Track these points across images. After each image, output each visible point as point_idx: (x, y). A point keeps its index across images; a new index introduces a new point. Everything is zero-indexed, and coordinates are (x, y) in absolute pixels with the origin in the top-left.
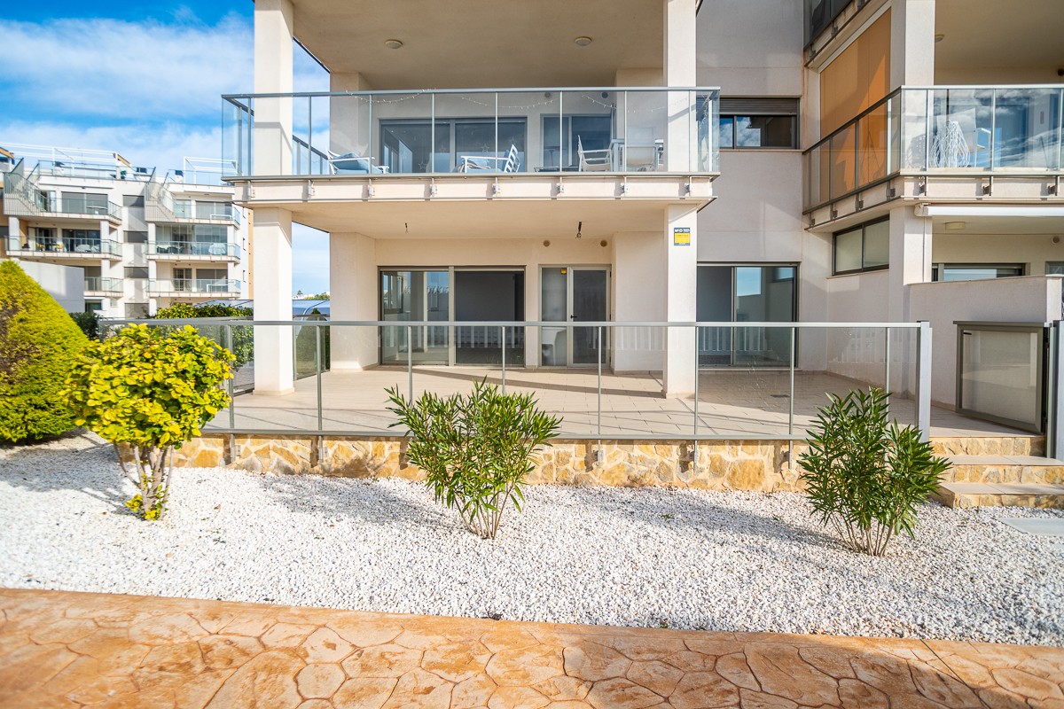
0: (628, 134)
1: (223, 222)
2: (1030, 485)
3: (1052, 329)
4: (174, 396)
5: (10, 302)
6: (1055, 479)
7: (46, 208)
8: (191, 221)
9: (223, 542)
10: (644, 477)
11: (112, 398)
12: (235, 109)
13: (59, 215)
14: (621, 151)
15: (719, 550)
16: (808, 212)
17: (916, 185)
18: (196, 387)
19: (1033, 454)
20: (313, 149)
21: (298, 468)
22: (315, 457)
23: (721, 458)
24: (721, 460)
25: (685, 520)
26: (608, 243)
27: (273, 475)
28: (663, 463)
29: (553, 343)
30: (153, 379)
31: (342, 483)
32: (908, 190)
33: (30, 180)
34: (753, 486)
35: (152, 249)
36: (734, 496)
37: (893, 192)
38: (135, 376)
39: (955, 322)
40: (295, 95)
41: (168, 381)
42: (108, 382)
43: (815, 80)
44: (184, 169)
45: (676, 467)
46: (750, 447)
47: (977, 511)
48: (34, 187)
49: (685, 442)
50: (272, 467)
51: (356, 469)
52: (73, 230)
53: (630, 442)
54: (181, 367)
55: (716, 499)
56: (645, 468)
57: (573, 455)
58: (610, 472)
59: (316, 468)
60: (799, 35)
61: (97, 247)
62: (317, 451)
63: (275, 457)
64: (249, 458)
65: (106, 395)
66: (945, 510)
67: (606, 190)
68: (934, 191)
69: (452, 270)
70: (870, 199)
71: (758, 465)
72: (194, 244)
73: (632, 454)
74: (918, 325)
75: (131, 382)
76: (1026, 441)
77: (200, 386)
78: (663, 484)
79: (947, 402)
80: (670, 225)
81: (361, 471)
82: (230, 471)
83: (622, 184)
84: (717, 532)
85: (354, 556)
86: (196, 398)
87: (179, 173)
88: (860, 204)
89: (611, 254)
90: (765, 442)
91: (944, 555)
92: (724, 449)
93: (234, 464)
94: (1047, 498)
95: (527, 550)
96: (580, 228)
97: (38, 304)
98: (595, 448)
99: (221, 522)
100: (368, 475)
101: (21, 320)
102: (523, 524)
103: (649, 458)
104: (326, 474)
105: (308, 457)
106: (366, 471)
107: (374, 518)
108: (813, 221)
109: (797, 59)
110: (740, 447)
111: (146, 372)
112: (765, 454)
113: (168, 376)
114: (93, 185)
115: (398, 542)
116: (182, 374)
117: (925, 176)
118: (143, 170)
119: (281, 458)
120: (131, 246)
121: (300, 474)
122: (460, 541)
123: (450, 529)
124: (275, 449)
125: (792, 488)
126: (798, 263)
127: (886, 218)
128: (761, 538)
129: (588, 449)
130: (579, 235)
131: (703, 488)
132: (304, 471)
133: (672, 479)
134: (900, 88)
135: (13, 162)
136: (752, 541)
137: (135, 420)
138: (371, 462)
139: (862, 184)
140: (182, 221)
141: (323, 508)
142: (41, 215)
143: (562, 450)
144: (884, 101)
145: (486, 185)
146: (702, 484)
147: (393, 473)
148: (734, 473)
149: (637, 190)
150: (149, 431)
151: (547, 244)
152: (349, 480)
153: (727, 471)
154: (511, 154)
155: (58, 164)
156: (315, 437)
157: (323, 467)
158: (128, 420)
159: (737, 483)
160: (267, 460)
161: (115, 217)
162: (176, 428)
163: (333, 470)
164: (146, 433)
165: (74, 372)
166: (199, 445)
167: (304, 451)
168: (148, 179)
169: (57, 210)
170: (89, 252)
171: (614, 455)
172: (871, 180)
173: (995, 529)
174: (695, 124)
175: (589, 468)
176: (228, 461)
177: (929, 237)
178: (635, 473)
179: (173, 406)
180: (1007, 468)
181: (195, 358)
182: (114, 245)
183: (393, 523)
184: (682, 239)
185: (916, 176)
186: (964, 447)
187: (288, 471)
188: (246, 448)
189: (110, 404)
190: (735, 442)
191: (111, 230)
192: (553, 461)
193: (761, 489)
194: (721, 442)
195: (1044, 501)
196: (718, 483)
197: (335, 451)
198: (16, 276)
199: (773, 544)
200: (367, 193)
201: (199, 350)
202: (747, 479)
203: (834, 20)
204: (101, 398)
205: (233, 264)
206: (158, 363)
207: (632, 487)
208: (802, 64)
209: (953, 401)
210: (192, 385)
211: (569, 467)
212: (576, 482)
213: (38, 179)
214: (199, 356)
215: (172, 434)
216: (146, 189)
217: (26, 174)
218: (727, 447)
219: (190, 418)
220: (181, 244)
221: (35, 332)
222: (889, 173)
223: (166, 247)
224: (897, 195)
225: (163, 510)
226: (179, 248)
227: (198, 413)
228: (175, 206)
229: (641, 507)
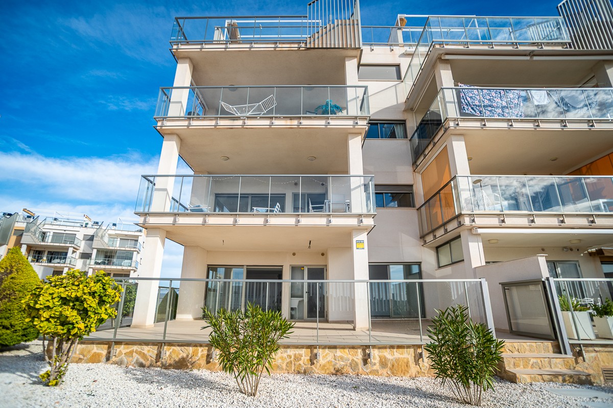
0: (333, 197)
1: (132, 249)
2: (557, 370)
3: (546, 282)
4: (86, 306)
5: (9, 268)
6: (570, 367)
7: (43, 240)
8: (116, 248)
9: (94, 395)
10: (343, 368)
11: (51, 304)
12: (147, 182)
13: (48, 244)
14: (329, 205)
15: (385, 402)
16: (423, 237)
17: (470, 219)
18: (99, 303)
19: (554, 352)
20: (180, 204)
21: (147, 363)
22: (159, 356)
23: (385, 356)
24: (385, 358)
25: (366, 389)
26: (325, 253)
27: (132, 367)
28: (353, 360)
29: (297, 307)
30: (76, 295)
31: (171, 372)
32: (467, 221)
33: (39, 226)
34: (404, 374)
35: (93, 262)
36: (394, 379)
37: (460, 222)
38: (67, 293)
39: (500, 283)
40: (176, 176)
41: (85, 296)
42: (51, 296)
43: (419, 178)
44: (117, 223)
45: (360, 362)
46: (401, 350)
47: (531, 385)
48: (40, 230)
49: (365, 347)
50: (133, 363)
51: (181, 364)
52: (54, 252)
53: (335, 347)
54: (93, 289)
55: (384, 380)
56: (343, 363)
57: (303, 355)
58: (324, 366)
59: (159, 363)
60: (409, 158)
61: (64, 261)
62: (160, 352)
63: (136, 356)
64: (120, 357)
65: (48, 302)
66: (513, 385)
67: (322, 221)
68: (479, 221)
69: (245, 267)
70: (450, 227)
71: (406, 360)
72: (115, 260)
73: (336, 355)
74: (480, 280)
75: (63, 296)
76: (549, 344)
77: (101, 302)
78: (354, 373)
79: (504, 328)
80: (354, 239)
81: (184, 365)
82: (108, 366)
83: (330, 219)
84: (383, 394)
85: (171, 403)
86: (97, 308)
87: (114, 225)
88: (446, 230)
89: (326, 259)
90: (409, 347)
91: (515, 405)
92: (387, 351)
93: (111, 361)
94: (568, 376)
95: (273, 401)
96: (310, 244)
97: (24, 270)
98: (315, 351)
99: (95, 387)
100: (188, 368)
101: (12, 278)
102: (273, 390)
103: (345, 357)
104: (163, 367)
105: (154, 356)
106: (187, 365)
107: (187, 386)
108: (425, 241)
109: (410, 168)
110: (395, 350)
111: (73, 291)
112: (409, 354)
113: (85, 294)
114: (70, 229)
115: (198, 397)
116: (93, 294)
117: (474, 214)
118: (97, 223)
119: (139, 357)
120: (82, 260)
121: (148, 367)
122: (235, 397)
123: (230, 391)
124: (136, 352)
125: (426, 375)
126: (421, 262)
127: (459, 237)
128: (409, 397)
129: (311, 352)
130: (309, 247)
131: (376, 375)
132: (151, 365)
133: (359, 370)
134: (455, 176)
135: (33, 218)
136: (404, 398)
137: (60, 320)
138: (190, 360)
139: (445, 220)
140: (111, 248)
141: (158, 382)
142: (40, 243)
143: (297, 353)
144: (450, 182)
145: (263, 219)
146: (375, 372)
147: (202, 367)
148: (393, 366)
149: (336, 221)
150: (66, 326)
151: (294, 254)
152: (176, 371)
153: (389, 365)
154: (277, 207)
155: (55, 219)
156: (160, 344)
157: (162, 363)
158: (56, 320)
159: (395, 372)
160: (131, 358)
161: (77, 246)
162: (82, 326)
163: (168, 364)
164: (64, 328)
165: (33, 292)
166: (93, 349)
167: (153, 352)
168: (98, 227)
169: (49, 241)
170: (59, 263)
171: (326, 355)
172: (449, 218)
173: (542, 393)
174: (364, 194)
175: (312, 364)
176: (108, 359)
177: (481, 244)
178: (338, 366)
179: (84, 313)
180: (542, 359)
181: (101, 286)
182: (73, 260)
183: (197, 388)
184: (360, 246)
185: (470, 215)
186: (517, 348)
187: (142, 365)
188: (120, 351)
189: (48, 307)
190: (392, 347)
191: (74, 252)
192: (292, 359)
193: (409, 375)
194: (384, 347)
195: (567, 378)
196: (384, 371)
197: (171, 353)
198: (17, 255)
199: (416, 400)
200: (205, 221)
201: (105, 282)
202: (400, 369)
203: (424, 151)
204: (44, 304)
205: (133, 271)
206: (81, 286)
207: (336, 375)
208: (412, 170)
209: (507, 328)
210: (97, 301)
211: (301, 362)
212: (305, 373)
213: (43, 226)
214: (104, 285)
215: (79, 329)
216: (96, 233)
217: (38, 224)
218: (388, 350)
219: (91, 320)
220: (108, 260)
221: (18, 285)
222: (457, 214)
223: (100, 261)
224: (462, 224)
225: (61, 380)
226: (106, 262)
227: (96, 318)
228: (109, 241)
229: (341, 383)
